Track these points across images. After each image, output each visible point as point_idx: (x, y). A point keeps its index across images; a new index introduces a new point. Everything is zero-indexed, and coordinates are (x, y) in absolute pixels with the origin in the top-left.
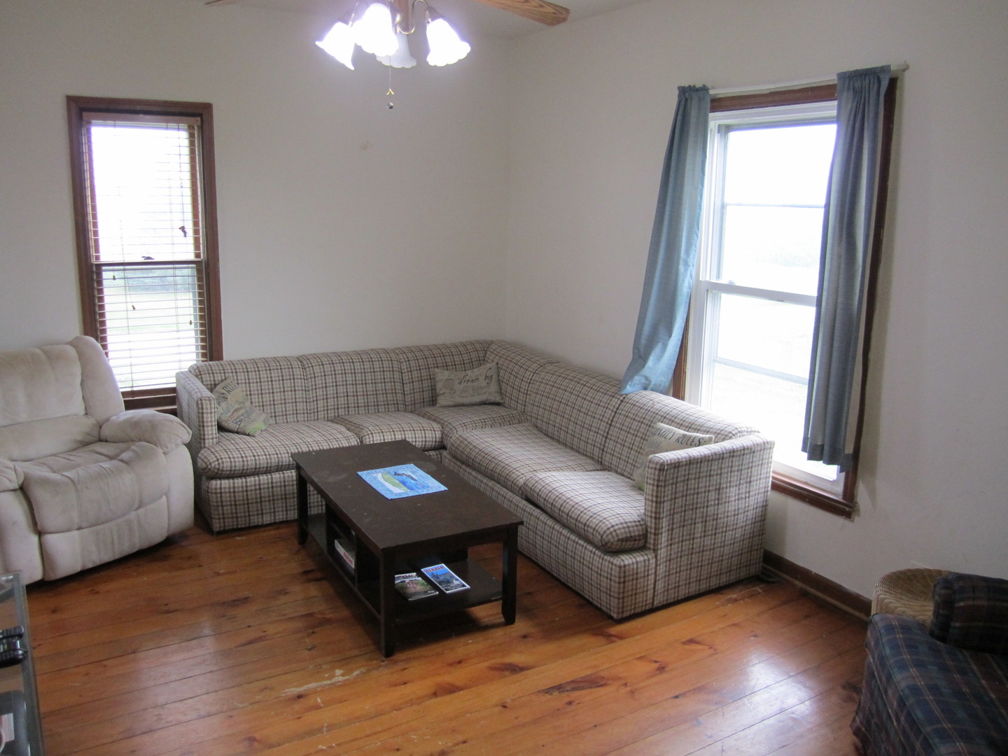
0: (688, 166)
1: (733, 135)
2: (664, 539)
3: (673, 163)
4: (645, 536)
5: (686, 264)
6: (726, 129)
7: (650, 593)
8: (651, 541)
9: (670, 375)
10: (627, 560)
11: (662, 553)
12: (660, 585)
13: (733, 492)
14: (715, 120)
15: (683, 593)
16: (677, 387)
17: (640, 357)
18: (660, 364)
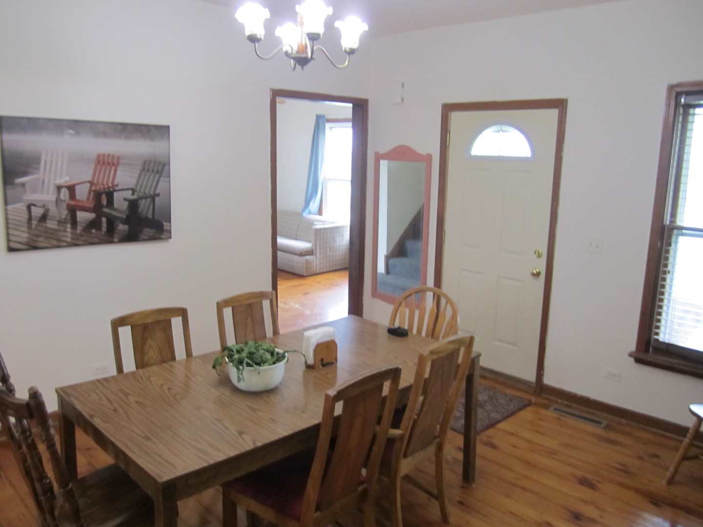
0: (320, 140)
1: (333, 129)
2: (318, 252)
3: (316, 134)
4: (312, 251)
5: (321, 172)
6: (331, 128)
7: (315, 269)
8: (314, 252)
9: (318, 209)
10: (308, 257)
11: (318, 256)
12: (318, 267)
13: (338, 239)
14: (328, 125)
15: (325, 270)
16: (320, 213)
17: (307, 203)
18: (314, 206)
